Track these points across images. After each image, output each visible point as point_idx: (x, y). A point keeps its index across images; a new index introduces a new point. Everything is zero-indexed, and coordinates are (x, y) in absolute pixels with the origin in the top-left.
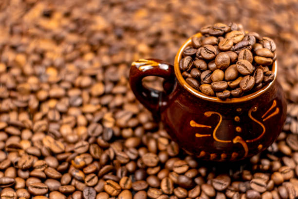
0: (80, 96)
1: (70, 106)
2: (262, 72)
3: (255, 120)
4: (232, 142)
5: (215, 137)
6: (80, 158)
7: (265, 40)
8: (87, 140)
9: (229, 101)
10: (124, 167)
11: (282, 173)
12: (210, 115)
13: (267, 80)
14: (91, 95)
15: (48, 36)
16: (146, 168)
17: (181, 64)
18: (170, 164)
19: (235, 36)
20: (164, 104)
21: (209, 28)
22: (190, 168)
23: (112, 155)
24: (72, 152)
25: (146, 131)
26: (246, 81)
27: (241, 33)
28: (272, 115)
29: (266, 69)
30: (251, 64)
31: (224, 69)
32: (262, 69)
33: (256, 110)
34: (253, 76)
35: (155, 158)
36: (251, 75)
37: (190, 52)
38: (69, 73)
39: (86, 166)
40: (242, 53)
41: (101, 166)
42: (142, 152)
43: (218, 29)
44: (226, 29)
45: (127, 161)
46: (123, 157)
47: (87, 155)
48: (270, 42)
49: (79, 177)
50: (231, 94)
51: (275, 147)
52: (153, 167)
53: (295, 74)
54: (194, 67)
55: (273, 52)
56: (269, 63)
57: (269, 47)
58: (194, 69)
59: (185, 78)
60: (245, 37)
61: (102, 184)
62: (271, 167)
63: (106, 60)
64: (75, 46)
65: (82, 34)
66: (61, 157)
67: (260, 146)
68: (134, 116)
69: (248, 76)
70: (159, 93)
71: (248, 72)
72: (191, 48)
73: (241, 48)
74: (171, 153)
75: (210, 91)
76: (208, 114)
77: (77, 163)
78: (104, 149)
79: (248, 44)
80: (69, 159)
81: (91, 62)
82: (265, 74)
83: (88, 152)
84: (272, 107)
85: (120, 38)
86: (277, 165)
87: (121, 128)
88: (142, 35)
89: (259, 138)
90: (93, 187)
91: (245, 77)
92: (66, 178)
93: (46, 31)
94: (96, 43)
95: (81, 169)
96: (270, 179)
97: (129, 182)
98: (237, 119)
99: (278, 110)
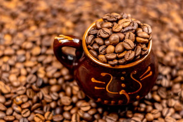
0: (24, 55)
1: (17, 62)
2: (140, 49)
3: (135, 80)
4: (119, 94)
5: (107, 90)
6: (19, 98)
7: (144, 25)
8: (25, 86)
9: (116, 67)
10: (48, 105)
11: (153, 114)
12: (105, 75)
13: (143, 54)
14: (31, 55)
15: (8, 13)
16: (62, 106)
17: (87, 40)
18: (79, 104)
19: (124, 23)
20: (77, 64)
21: (108, 15)
22: (92, 108)
23: (41, 97)
24: (15, 93)
25: (65, 81)
26: (128, 54)
27: (129, 21)
28: (147, 76)
29: (144, 46)
30: (133, 43)
31: (115, 45)
32: (141, 46)
33: (135, 73)
34: (134, 51)
35: (70, 100)
36: (133, 50)
37: (93, 32)
38: (18, 39)
39: (23, 103)
40: (128, 34)
41: (33, 104)
42: (61, 95)
43: (113, 17)
44: (119, 17)
45: (50, 101)
46: (48, 99)
47: (24, 96)
48: (148, 27)
49: (18, 111)
50: (118, 62)
51: (149, 96)
52: (67, 106)
53: (168, 45)
54: (95, 42)
55: (149, 34)
56: (146, 42)
57: (147, 31)
58: (95, 44)
59: (89, 49)
60: (131, 23)
61: (33, 116)
62: (146, 109)
63: (44, 31)
64: (25, 20)
65: (30, 13)
66: (8, 96)
67: (138, 97)
68: (59, 70)
69: (131, 51)
70: (74, 57)
71: (130, 48)
72: (95, 29)
73: (127, 31)
74: (80, 97)
75: (105, 60)
76: (103, 74)
77: (17, 101)
78: (36, 92)
79: (132, 28)
80: (12, 98)
81: (34, 32)
82: (142, 49)
83: (25, 94)
84: (147, 71)
85: (55, 16)
86: (150, 108)
87: (49, 78)
88: (69, 15)
89: (137, 91)
90: (27, 118)
91: (129, 51)
92: (9, 111)
93: (7, 9)
94: (38, 20)
95: (20, 105)
96: (145, 117)
97: (51, 115)
98: (123, 79)
99: (151, 73)
